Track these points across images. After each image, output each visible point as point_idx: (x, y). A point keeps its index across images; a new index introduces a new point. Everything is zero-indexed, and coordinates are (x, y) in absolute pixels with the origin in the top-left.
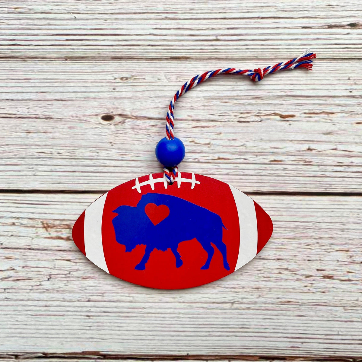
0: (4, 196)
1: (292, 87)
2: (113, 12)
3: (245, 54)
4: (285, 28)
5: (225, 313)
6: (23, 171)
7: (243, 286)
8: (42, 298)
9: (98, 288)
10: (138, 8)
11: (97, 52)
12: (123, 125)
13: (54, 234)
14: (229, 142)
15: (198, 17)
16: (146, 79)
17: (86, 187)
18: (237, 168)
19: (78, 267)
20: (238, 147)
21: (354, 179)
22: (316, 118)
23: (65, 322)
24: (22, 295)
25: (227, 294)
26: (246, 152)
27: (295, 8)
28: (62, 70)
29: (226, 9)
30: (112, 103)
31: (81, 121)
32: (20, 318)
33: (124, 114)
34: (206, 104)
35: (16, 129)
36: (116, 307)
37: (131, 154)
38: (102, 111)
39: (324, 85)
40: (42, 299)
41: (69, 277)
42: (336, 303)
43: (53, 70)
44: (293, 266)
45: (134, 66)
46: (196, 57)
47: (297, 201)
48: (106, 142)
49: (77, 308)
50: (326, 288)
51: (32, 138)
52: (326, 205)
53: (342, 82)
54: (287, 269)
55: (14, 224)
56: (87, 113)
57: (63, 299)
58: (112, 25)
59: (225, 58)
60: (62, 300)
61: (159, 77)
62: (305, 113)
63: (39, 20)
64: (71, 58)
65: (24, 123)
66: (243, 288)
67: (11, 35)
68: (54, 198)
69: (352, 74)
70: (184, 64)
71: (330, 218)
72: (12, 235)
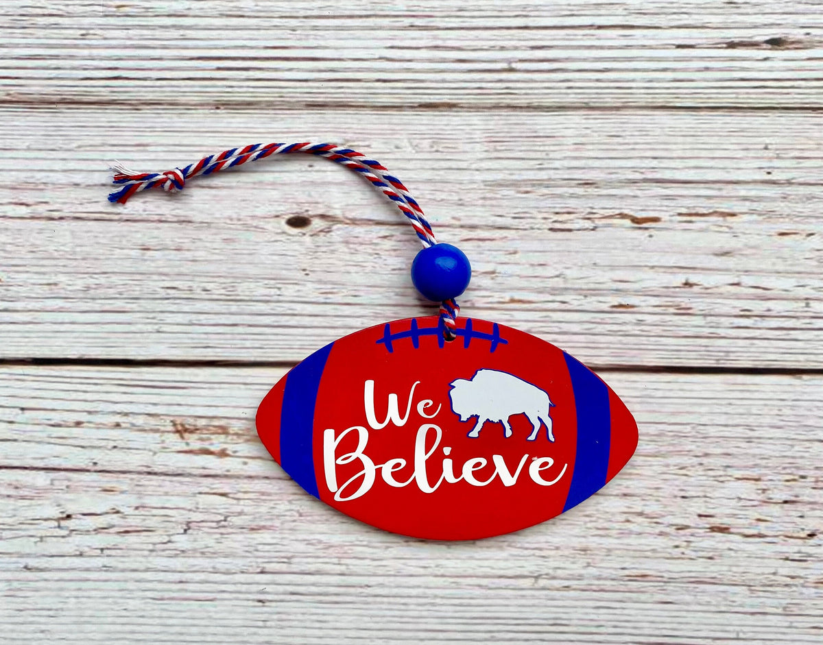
0: (99, 371)
1: (655, 163)
2: (309, 13)
3: (565, 98)
4: (644, 47)
5: (523, 596)
6: (137, 323)
7: (557, 545)
8: (173, 567)
9: (279, 548)
10: (357, 5)
11: (277, 93)
12: (328, 235)
13: (196, 445)
14: (531, 268)
15: (474, 25)
16: (372, 146)
17: (256, 354)
18: (547, 319)
19: (243, 507)
20: (551, 280)
21: (772, 341)
22: (700, 223)
23: (216, 612)
24: (136, 562)
25: (526, 560)
26: (566, 289)
27: (662, 7)
28: (208, 127)
29: (529, 9)
30: (307, 193)
31: (247, 227)
32: (132, 604)
33: (330, 213)
34: (488, 195)
35: (120, 241)
36: (313, 585)
37: (343, 292)
38: (288, 209)
39: (717, 160)
40: (174, 569)
41: (224, 527)
42: (734, 578)
43: (193, 128)
44: (653, 508)
45: (349, 121)
46: (470, 103)
47: (662, 384)
48: (296, 269)
49: (239, 585)
50: (715, 549)
51: (153, 261)
52: (719, 391)
53: (752, 154)
54: (641, 514)
55: (118, 425)
56: (259, 212)
57: (214, 568)
58: (307, 39)
59: (526, 105)
60: (211, 570)
61: (397, 142)
62: (680, 214)
63: (164, 30)
64: (227, 105)
65: (136, 232)
66: (557, 548)
67: (109, 58)
68: (196, 375)
69: (771, 138)
70: (446, 118)
71: (725, 417)
72: (115, 447)
